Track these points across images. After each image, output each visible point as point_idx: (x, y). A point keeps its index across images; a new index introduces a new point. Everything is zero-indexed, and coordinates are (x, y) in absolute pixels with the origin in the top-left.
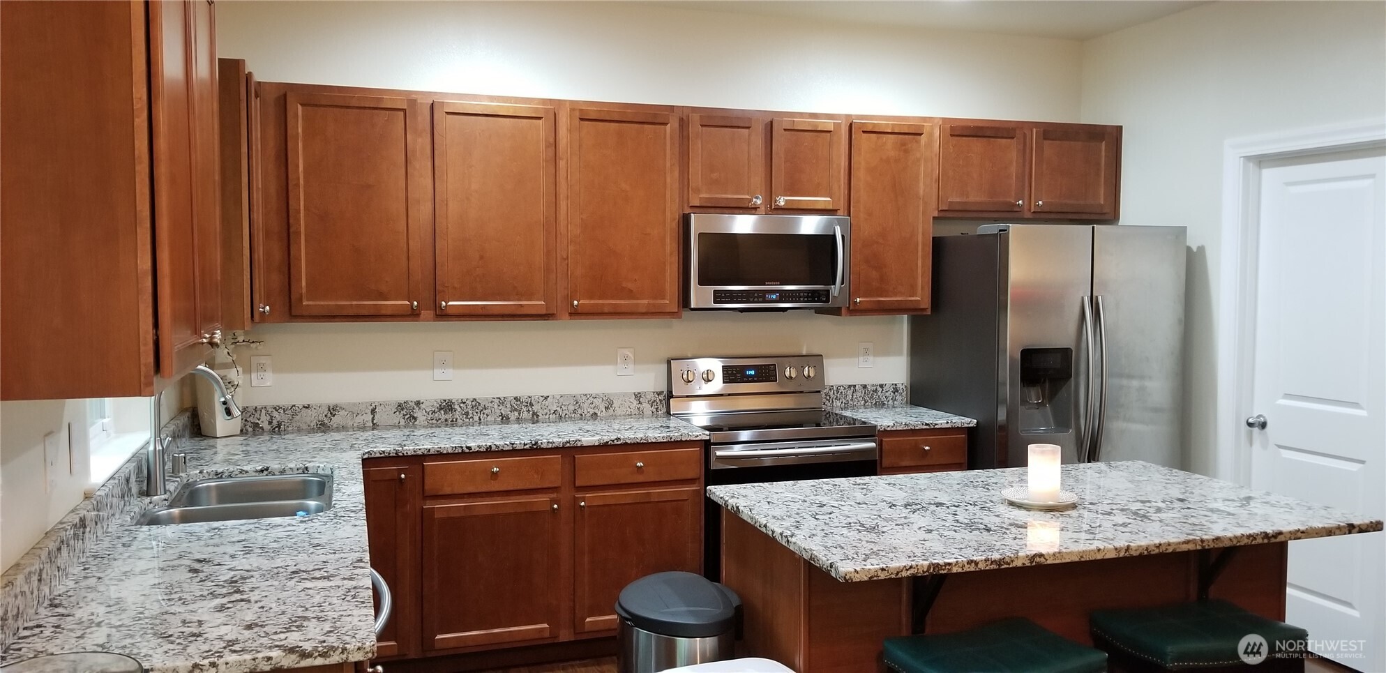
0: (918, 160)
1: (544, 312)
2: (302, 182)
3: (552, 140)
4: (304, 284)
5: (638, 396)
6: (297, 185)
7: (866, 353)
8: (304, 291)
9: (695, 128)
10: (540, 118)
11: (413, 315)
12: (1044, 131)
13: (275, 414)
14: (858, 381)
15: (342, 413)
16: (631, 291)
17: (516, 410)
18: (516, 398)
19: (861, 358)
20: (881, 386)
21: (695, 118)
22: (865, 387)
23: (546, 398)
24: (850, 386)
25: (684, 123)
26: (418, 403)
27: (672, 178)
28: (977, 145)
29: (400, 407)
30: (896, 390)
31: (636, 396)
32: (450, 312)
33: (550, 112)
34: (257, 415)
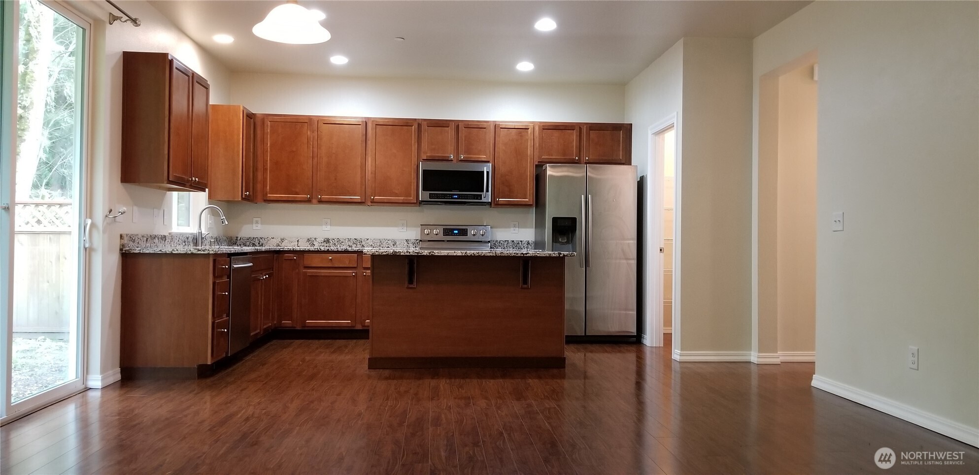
0: (528, 140)
1: (360, 201)
2: (269, 150)
3: (365, 133)
4: (268, 188)
5: (407, 241)
6: (267, 151)
7: (515, 226)
8: (268, 190)
9: (424, 127)
10: (360, 125)
11: (309, 201)
12: (590, 127)
13: (261, 240)
14: (510, 239)
15: (286, 241)
16: (397, 194)
17: (355, 244)
18: (355, 239)
19: (512, 229)
20: (521, 241)
21: (424, 124)
22: (513, 241)
23: (368, 239)
24: (506, 241)
25: (419, 125)
26: (315, 239)
27: (414, 148)
28: (556, 133)
29: (308, 240)
30: (528, 243)
31: (406, 240)
32: (323, 200)
33: (366, 122)
34: (254, 240)
